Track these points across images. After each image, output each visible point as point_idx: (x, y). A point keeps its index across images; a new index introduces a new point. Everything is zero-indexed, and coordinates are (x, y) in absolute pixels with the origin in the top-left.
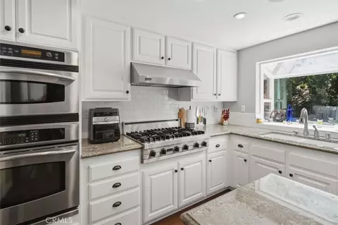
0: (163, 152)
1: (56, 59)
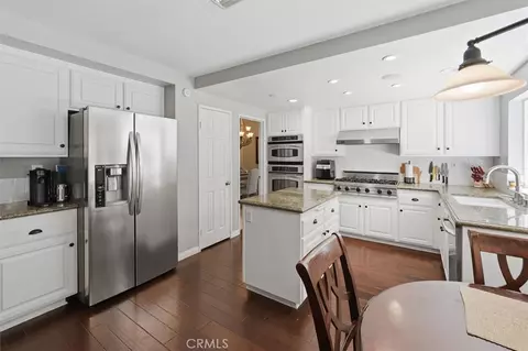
1: (295, 139)
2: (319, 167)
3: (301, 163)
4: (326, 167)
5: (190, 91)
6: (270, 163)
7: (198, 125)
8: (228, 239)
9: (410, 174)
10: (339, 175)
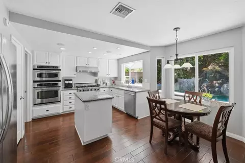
0: (84, 91)
1: (56, 68)
3: (60, 81)
4: (70, 82)
6: (34, 82)
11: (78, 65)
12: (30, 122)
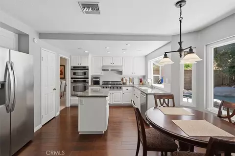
0: (106, 88)
1: (85, 68)
2: (94, 79)
3: (88, 78)
4: (97, 80)
5: (37, 40)
6: (72, 78)
7: (41, 59)
8: (54, 117)
9: (124, 81)
10: (101, 83)
11: (104, 64)
12: (68, 107)
